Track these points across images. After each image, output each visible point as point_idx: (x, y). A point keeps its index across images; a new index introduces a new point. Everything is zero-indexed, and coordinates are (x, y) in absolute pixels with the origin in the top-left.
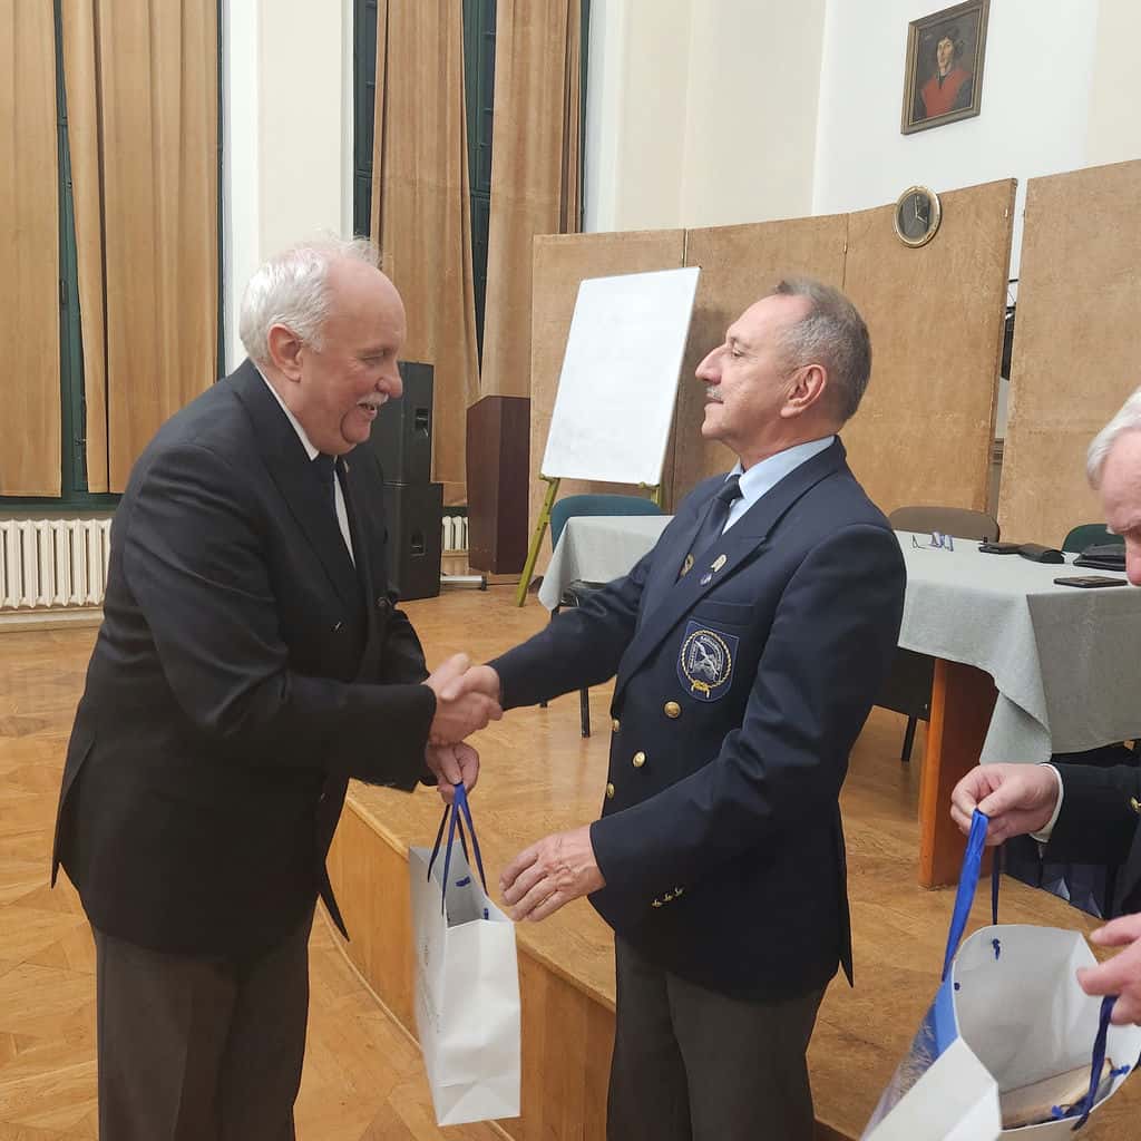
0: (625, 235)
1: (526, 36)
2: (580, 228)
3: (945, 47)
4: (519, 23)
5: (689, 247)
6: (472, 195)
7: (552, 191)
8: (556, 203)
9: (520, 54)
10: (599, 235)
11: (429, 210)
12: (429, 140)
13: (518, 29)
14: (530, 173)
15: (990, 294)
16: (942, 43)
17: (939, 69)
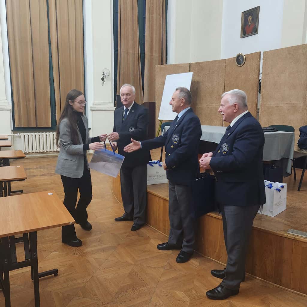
0: (176, 65)
2: (166, 63)
3: (250, 18)
4: (151, 14)
5: (191, 67)
6: (141, 55)
7: (159, 53)
8: (160, 56)
9: (151, 21)
10: (171, 65)
11: (131, 59)
12: (131, 43)
13: (151, 16)
14: (154, 49)
15: (256, 77)
16: (249, 17)
17: (248, 23)
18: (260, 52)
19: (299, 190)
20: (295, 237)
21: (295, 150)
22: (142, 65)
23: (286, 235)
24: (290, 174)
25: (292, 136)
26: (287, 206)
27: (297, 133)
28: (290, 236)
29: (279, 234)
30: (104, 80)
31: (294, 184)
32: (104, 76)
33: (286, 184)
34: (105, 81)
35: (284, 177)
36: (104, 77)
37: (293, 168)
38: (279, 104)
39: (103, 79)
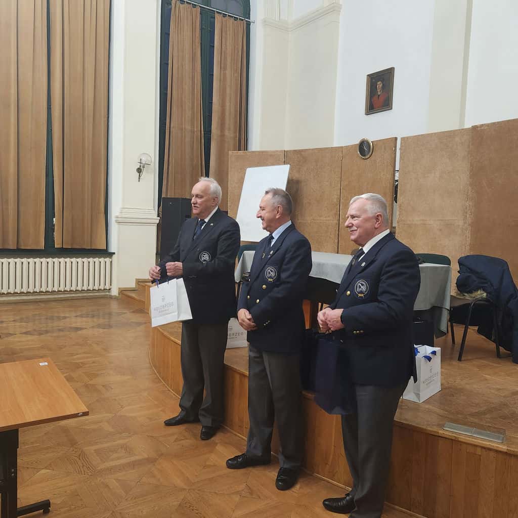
0: (263, 152)
1: (225, 75)
2: (246, 148)
3: (380, 85)
4: (222, 69)
5: (286, 157)
6: (204, 134)
7: (235, 132)
8: (236, 137)
9: (223, 80)
10: (253, 152)
11: (188, 139)
12: (188, 114)
13: (222, 72)
14: (227, 126)
15: (389, 176)
16: (378, 83)
17: (378, 92)
18: (396, 139)
19: (460, 359)
20: (456, 436)
21: (451, 294)
22: (206, 150)
23: (441, 432)
24: (446, 332)
25: (447, 271)
26: (441, 385)
27: (455, 267)
28: (447, 433)
29: (430, 431)
30: (141, 172)
31: (453, 349)
32: (142, 165)
33: (440, 348)
34: (144, 174)
35: (436, 338)
36: (142, 167)
37: (449, 324)
38: (426, 220)
39: (139, 170)
